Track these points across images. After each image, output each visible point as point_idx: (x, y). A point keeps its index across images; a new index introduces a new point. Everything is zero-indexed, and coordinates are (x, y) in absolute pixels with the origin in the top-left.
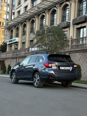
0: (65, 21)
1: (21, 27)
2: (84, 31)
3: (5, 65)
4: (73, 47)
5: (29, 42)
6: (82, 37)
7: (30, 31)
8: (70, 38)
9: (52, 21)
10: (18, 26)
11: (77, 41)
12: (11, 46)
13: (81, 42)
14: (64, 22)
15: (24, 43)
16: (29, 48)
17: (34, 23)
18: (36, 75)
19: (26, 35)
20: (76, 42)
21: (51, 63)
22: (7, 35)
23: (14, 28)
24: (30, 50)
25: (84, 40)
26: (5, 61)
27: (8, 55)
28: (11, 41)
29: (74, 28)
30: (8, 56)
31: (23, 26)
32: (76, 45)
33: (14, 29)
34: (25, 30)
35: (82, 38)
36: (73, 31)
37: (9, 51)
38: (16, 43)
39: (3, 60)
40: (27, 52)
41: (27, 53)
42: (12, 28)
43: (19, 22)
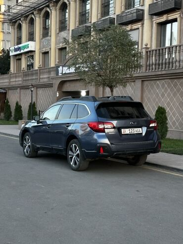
0: (134, 7)
1: (40, 17)
2: (173, 31)
3: (8, 102)
4: (151, 67)
5: (57, 51)
6: (169, 45)
7: (58, 27)
8: (144, 46)
9: (106, 6)
10: (33, 16)
11: (159, 53)
12: (20, 59)
13: (167, 55)
14: (131, 8)
15: (46, 54)
16: (58, 67)
17: (67, 10)
18: (74, 145)
19: (51, 36)
20: (155, 56)
21: (103, 123)
22: (9, 33)
23: (24, 20)
24: (60, 72)
25: (174, 52)
26: (7, 94)
27: (14, 80)
28: (19, 49)
29: (152, 22)
30: (14, 83)
31: (43, 17)
32: (157, 62)
33: (24, 22)
34: (48, 25)
35: (169, 48)
36: (150, 29)
37: (15, 72)
38: (30, 54)
39: (4, 91)
40: (53, 74)
41: (53, 78)
42: (20, 19)
43: (35, 8)
